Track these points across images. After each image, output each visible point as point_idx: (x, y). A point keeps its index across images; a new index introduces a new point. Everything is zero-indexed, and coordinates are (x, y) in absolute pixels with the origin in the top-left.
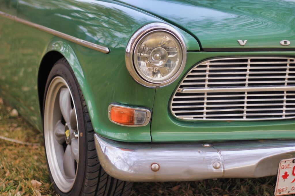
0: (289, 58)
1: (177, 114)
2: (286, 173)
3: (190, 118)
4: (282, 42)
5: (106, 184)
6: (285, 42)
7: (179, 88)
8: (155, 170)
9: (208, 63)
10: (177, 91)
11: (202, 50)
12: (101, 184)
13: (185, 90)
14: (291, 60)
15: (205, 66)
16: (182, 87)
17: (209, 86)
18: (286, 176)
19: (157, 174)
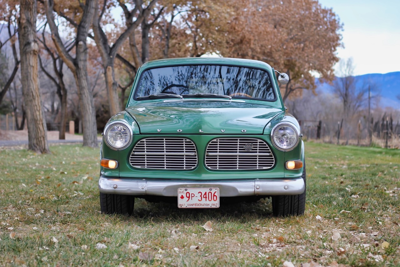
0: (184, 139)
1: (133, 165)
2: (182, 196)
3: (139, 167)
4: (178, 131)
5: (111, 202)
6: (180, 130)
7: (132, 152)
8: (115, 188)
9: (144, 140)
10: (132, 154)
11: (141, 134)
12: (109, 202)
13: (136, 153)
14: (185, 140)
15: (144, 142)
16: (134, 151)
17: (147, 151)
18: (182, 197)
19: (116, 189)
